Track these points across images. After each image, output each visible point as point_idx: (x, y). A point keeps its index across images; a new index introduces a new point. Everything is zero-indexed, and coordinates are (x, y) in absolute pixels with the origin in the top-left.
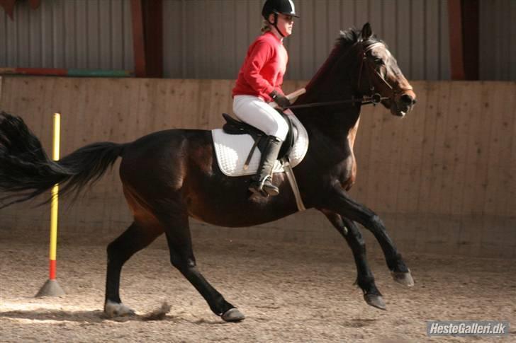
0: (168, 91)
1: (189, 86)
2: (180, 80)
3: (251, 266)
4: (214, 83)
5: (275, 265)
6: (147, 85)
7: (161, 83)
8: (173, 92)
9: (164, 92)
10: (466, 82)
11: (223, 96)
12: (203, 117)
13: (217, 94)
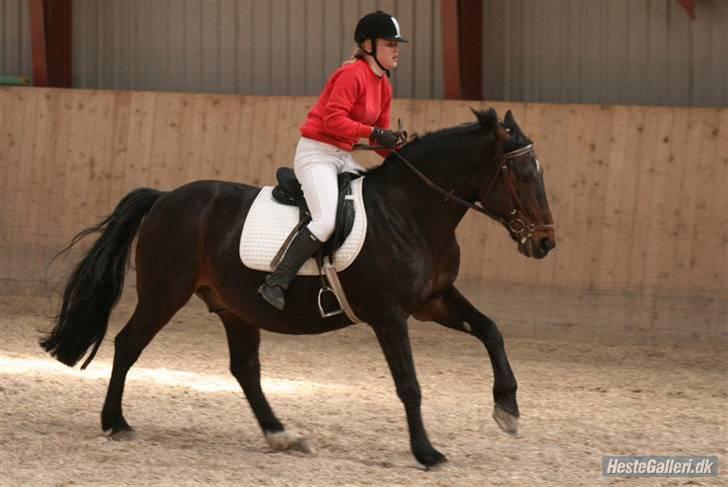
0: (75, 105)
1: (102, 100)
2: (90, 91)
3: (167, 343)
4: (135, 95)
5: (202, 343)
6: (48, 97)
7: (65, 95)
8: (81, 107)
9: (69, 108)
10: (460, 102)
11: (146, 113)
12: (120, 142)
13: (138, 111)
